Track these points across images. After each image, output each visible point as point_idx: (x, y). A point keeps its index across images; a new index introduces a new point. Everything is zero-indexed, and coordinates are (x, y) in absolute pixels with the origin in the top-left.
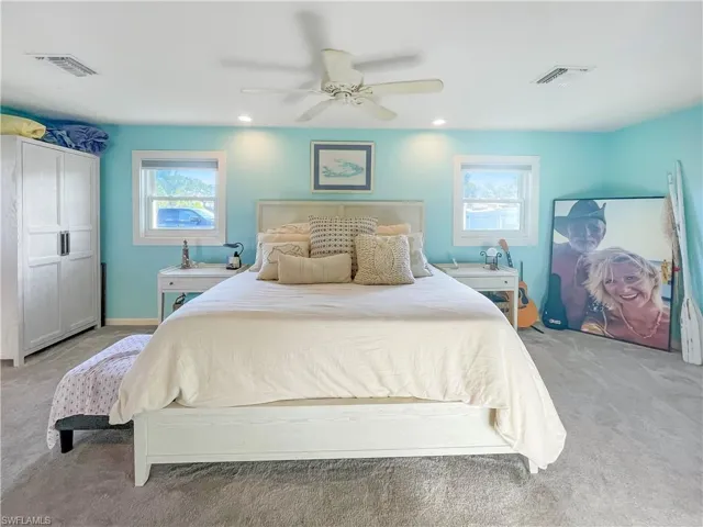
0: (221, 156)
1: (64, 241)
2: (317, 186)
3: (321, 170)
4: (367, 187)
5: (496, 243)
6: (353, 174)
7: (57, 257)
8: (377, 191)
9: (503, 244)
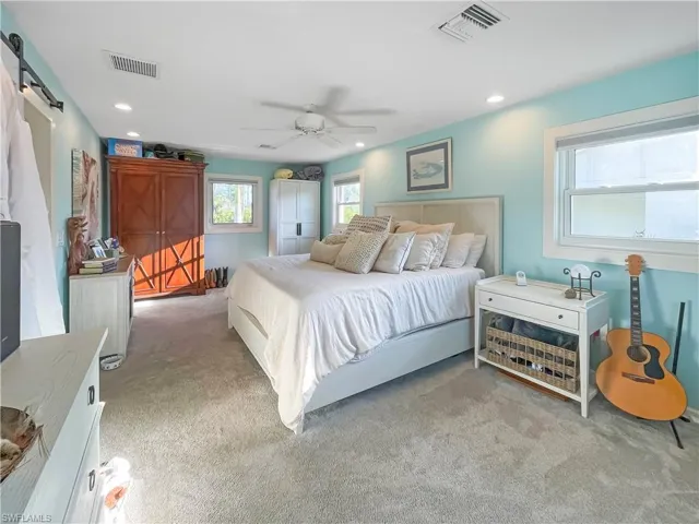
0: (361, 172)
1: (299, 227)
2: (410, 189)
3: (412, 173)
4: (446, 185)
5: (620, 260)
6: (435, 174)
7: (295, 235)
8: (455, 189)
9: (636, 263)
